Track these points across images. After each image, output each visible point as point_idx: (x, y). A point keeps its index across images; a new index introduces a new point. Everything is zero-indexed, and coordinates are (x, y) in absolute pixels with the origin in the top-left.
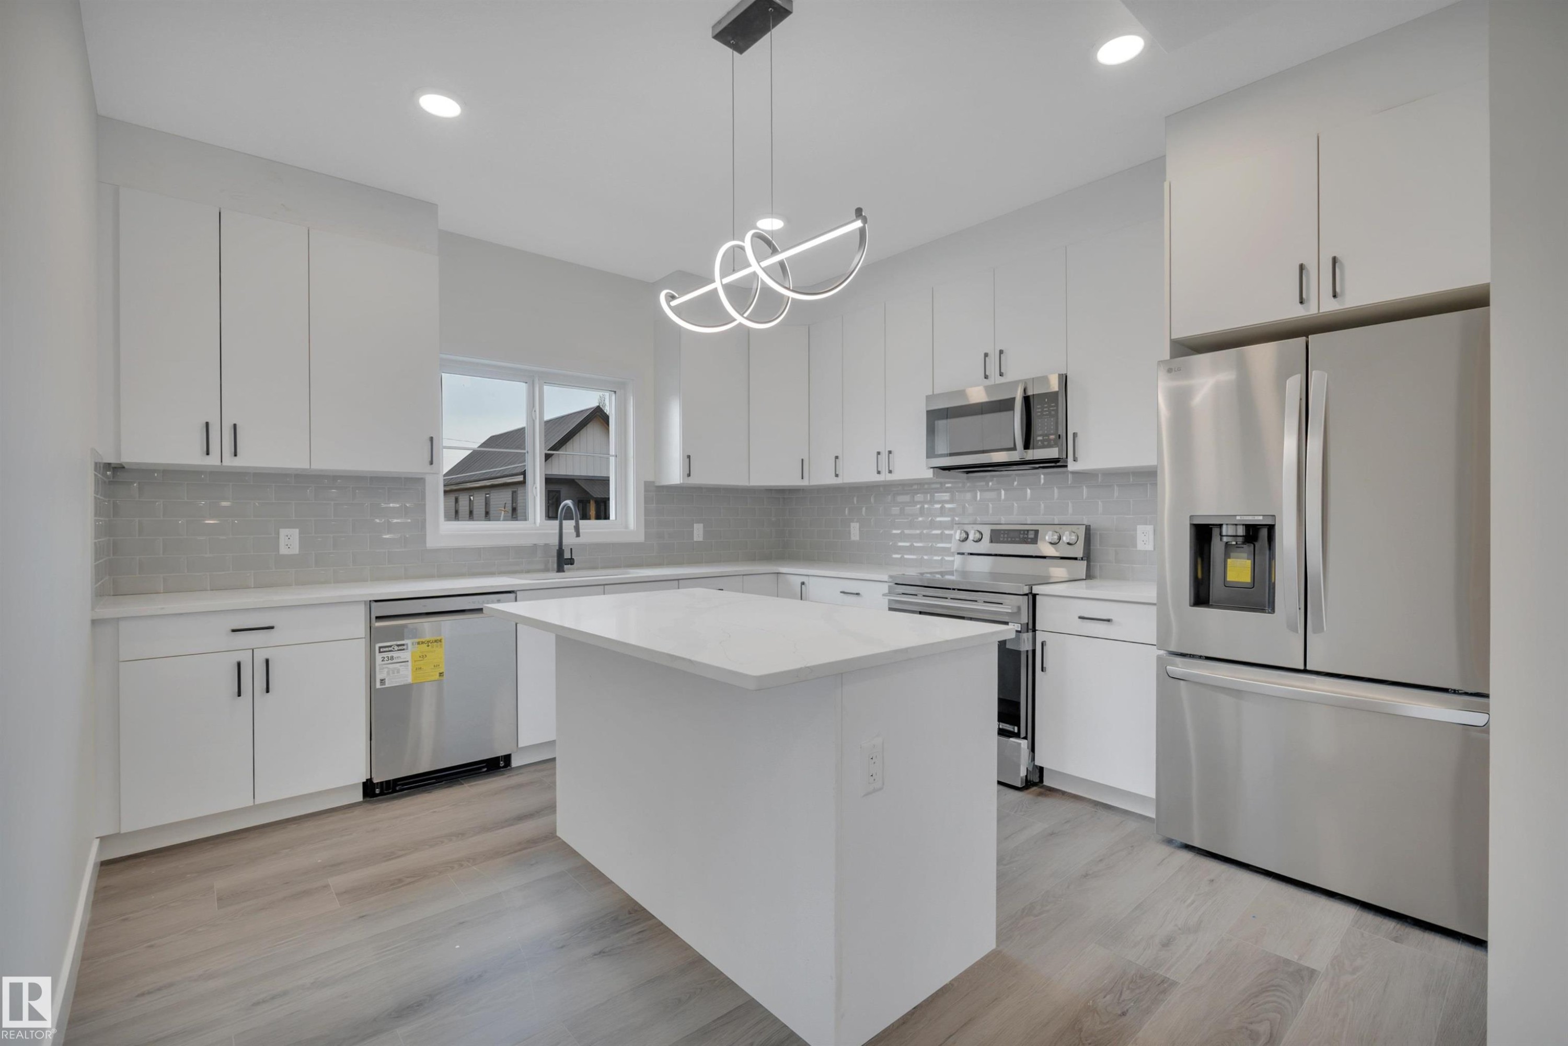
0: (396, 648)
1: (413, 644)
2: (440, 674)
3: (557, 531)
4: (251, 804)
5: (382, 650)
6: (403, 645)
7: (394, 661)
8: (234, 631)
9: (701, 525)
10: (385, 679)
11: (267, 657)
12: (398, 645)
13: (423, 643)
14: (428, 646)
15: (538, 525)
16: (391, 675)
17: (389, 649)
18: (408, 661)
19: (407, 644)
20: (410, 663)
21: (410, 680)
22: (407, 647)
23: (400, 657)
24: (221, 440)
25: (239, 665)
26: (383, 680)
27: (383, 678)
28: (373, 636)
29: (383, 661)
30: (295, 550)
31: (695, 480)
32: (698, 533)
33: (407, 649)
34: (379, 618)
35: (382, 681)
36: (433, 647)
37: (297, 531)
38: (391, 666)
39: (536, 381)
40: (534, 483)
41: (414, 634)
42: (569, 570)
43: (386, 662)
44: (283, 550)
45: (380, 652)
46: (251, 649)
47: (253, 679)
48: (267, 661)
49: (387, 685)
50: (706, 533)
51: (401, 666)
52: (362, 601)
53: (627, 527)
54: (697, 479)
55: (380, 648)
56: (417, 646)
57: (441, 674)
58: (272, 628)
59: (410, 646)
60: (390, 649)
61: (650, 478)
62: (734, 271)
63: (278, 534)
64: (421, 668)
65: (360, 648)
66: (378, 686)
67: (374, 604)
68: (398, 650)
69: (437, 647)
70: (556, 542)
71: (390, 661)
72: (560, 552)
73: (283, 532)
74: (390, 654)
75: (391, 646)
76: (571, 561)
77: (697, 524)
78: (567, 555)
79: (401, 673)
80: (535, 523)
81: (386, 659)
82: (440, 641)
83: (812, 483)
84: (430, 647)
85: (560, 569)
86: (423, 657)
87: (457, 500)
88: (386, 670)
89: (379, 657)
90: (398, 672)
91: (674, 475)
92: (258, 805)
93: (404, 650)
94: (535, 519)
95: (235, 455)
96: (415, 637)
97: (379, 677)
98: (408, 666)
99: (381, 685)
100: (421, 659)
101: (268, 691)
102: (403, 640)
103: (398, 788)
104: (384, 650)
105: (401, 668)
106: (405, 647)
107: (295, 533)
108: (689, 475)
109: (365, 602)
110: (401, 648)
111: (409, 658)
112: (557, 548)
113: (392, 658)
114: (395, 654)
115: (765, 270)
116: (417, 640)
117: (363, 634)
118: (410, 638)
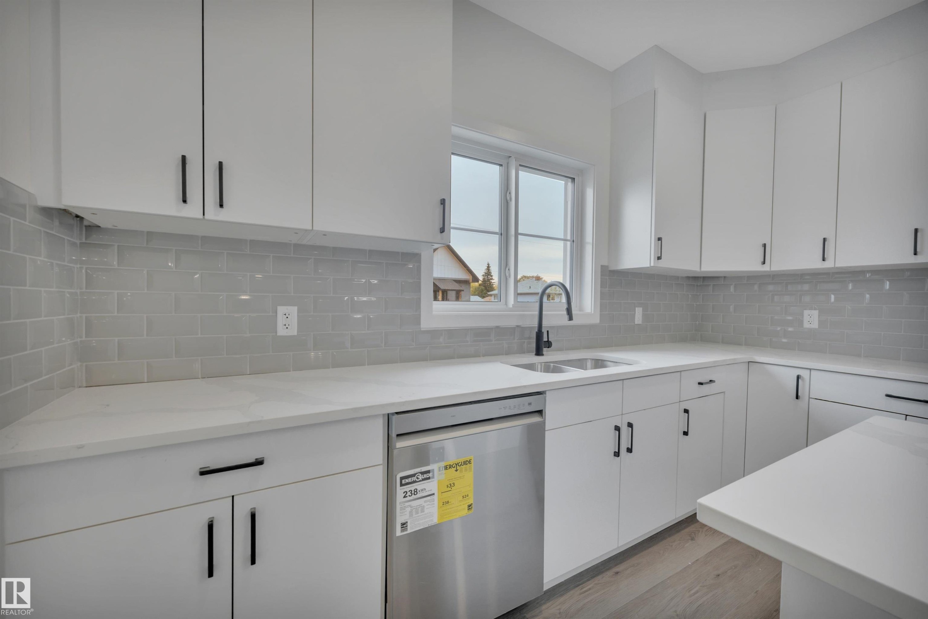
0: (421, 477)
2: (469, 506)
3: (537, 313)
5: (403, 482)
6: (428, 472)
7: (419, 495)
9: (641, 309)
10: (407, 522)
11: (253, 507)
12: (423, 473)
13: (451, 467)
14: (456, 470)
15: (511, 306)
16: (414, 516)
18: (434, 494)
19: (433, 470)
20: (436, 497)
21: (435, 520)
22: (433, 475)
23: (425, 489)
26: (404, 524)
27: (404, 522)
28: (392, 461)
29: (405, 497)
30: (295, 331)
32: (639, 316)
33: (433, 477)
34: (399, 436)
36: (461, 471)
37: (295, 309)
38: (414, 503)
41: (441, 455)
42: (546, 352)
43: (408, 498)
45: (402, 485)
46: (229, 497)
47: (231, 545)
48: (253, 514)
49: (409, 531)
50: (645, 317)
51: (425, 502)
52: (380, 415)
55: (399, 478)
56: (444, 471)
59: (436, 473)
60: (414, 479)
61: (604, 263)
63: (276, 310)
64: (448, 502)
66: (398, 532)
67: (394, 418)
68: (423, 480)
69: (466, 470)
70: (536, 324)
71: (414, 497)
72: (539, 335)
74: (412, 487)
75: (413, 475)
76: (549, 344)
77: (638, 308)
78: (545, 338)
79: (426, 511)
80: (506, 304)
81: (409, 494)
82: (470, 462)
83: (773, 269)
84: (458, 471)
85: (537, 351)
86: (451, 486)
88: (408, 509)
89: (400, 491)
90: (423, 511)
93: (429, 478)
95: (221, 206)
96: (442, 459)
97: (399, 520)
98: (433, 500)
99: (402, 531)
100: (449, 489)
101: (252, 562)
102: (428, 464)
104: (407, 481)
105: (425, 504)
106: (430, 475)
107: (293, 311)
108: (659, 258)
109: (383, 415)
110: (427, 476)
111: (435, 491)
113: (416, 491)
114: (418, 486)
116: (443, 464)
117: (381, 462)
118: (435, 462)
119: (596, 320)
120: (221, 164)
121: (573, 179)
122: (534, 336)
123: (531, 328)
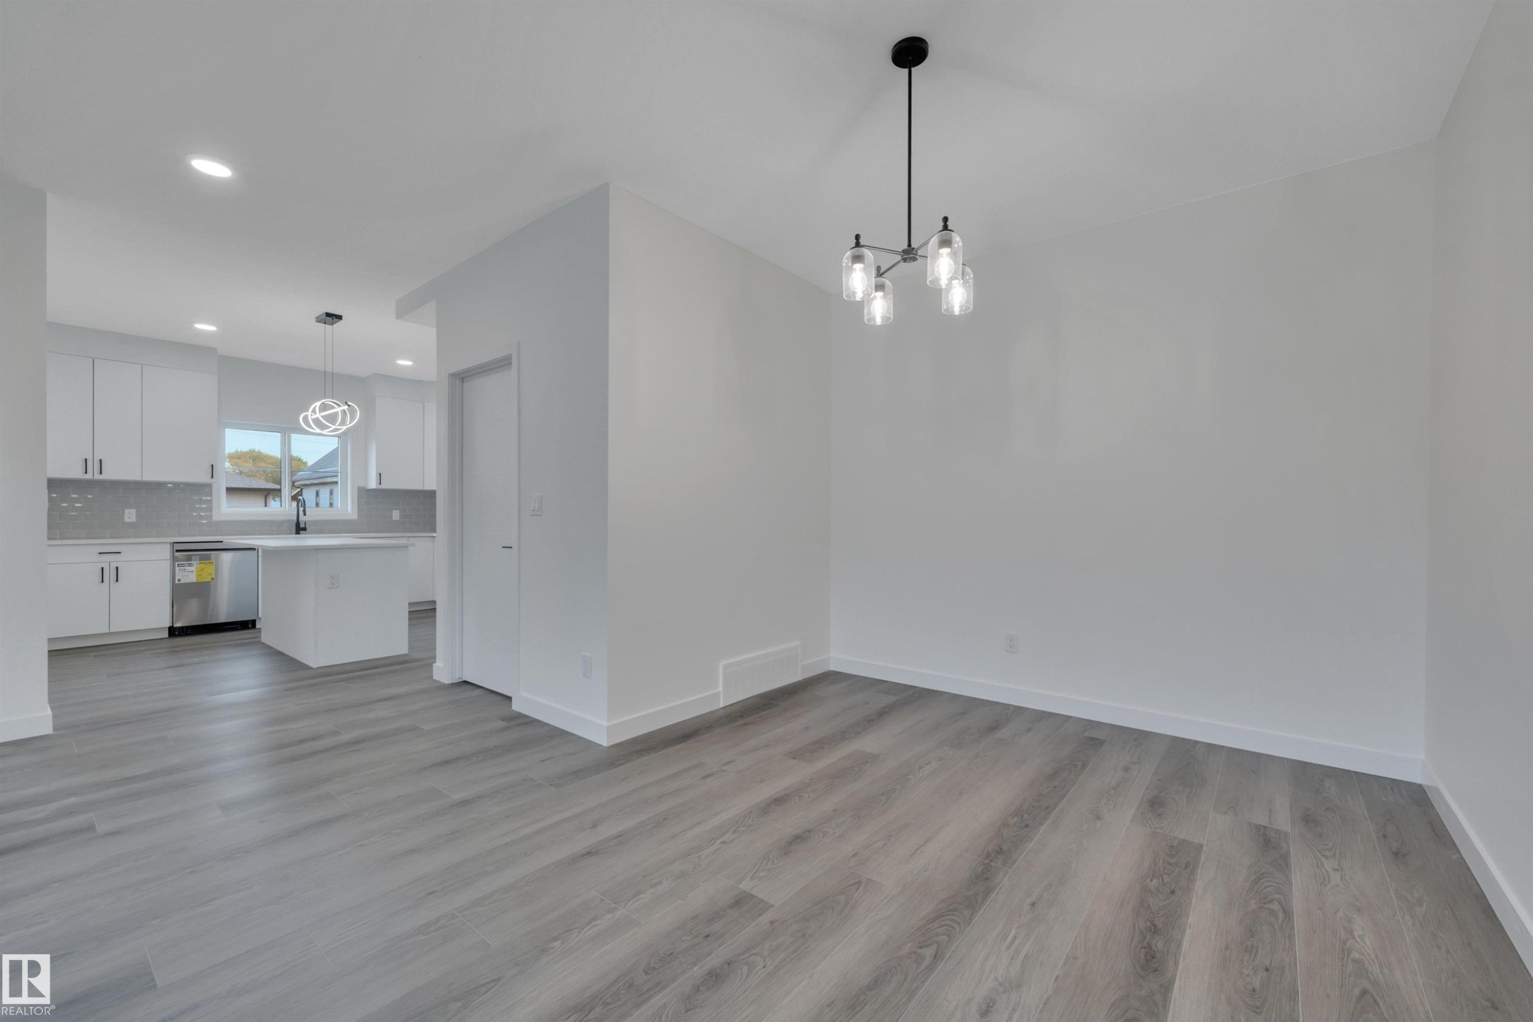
0: (187, 565)
1: (197, 563)
4: (108, 632)
6: (191, 564)
7: (186, 571)
8: (100, 553)
9: (397, 511)
10: (181, 579)
11: (117, 566)
12: (189, 564)
13: (202, 563)
15: (287, 510)
16: (185, 578)
17: (183, 565)
18: (193, 572)
19: (193, 564)
20: (195, 573)
21: (194, 581)
22: (191, 565)
23: (189, 570)
24: (93, 467)
25: (102, 569)
28: (174, 559)
29: (179, 571)
30: (133, 519)
31: (383, 487)
32: (396, 515)
34: (177, 551)
35: (179, 580)
37: (135, 510)
38: (185, 573)
39: (286, 431)
40: (285, 486)
42: (303, 534)
43: (181, 571)
44: (127, 520)
45: (178, 566)
46: (109, 562)
47: (110, 575)
48: (117, 568)
49: (182, 582)
50: (401, 516)
52: (168, 543)
53: (347, 511)
54: (385, 485)
55: (178, 564)
56: (199, 564)
57: (212, 579)
58: (120, 553)
59: (195, 565)
61: (362, 485)
62: (325, 411)
63: (124, 511)
64: (201, 575)
65: (167, 565)
66: (177, 582)
67: (175, 544)
69: (210, 565)
70: (295, 518)
71: (184, 571)
72: (298, 523)
73: (127, 511)
74: (183, 568)
76: (305, 529)
77: (394, 511)
78: (302, 526)
79: (190, 577)
80: (285, 508)
82: (212, 562)
84: (206, 565)
85: (298, 532)
86: (202, 570)
87: (317, 494)
88: (181, 575)
89: (177, 569)
90: (188, 576)
91: (373, 484)
92: (112, 633)
94: (285, 507)
95: (101, 474)
97: (177, 578)
98: (193, 574)
101: (117, 581)
102: (191, 561)
103: (188, 633)
104: (181, 566)
105: (190, 575)
107: (133, 511)
108: (380, 484)
109: (170, 543)
110: (190, 565)
111: (194, 570)
112: (296, 521)
113: (185, 569)
114: (186, 568)
115: (322, 417)
116: (199, 562)
117: (169, 558)
118: (194, 561)
119: (355, 517)
120: (101, 460)
121: (340, 437)
122: (295, 525)
123: (293, 520)
